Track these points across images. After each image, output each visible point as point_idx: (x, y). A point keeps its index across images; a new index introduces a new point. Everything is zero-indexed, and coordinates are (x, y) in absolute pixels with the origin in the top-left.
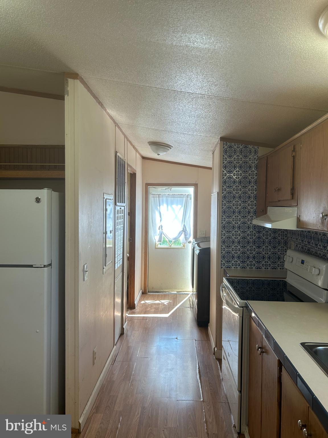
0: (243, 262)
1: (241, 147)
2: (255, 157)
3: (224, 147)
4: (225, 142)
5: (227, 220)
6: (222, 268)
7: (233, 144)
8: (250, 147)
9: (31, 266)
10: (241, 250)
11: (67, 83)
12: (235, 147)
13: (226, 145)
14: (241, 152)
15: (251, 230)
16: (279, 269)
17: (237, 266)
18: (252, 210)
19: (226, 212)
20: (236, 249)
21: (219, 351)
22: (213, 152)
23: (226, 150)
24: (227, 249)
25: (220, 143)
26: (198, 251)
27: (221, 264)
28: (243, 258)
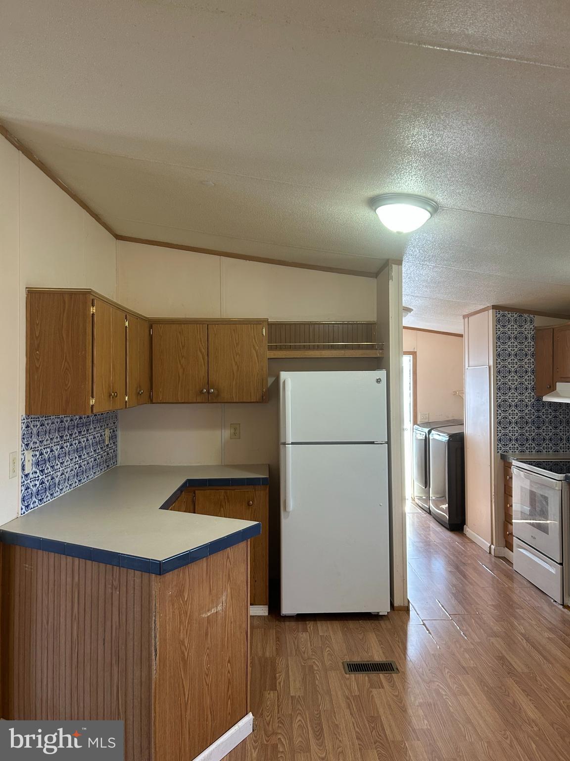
0: (522, 445)
1: (516, 316)
2: (531, 326)
3: (496, 316)
4: (497, 311)
5: (502, 397)
6: (498, 452)
7: (506, 312)
8: (526, 315)
9: (372, 443)
10: (519, 431)
11: (392, 268)
12: (509, 316)
13: (499, 314)
14: (516, 321)
15: (530, 408)
16: (561, 452)
17: (516, 450)
18: (529, 386)
19: (501, 389)
20: (514, 431)
21: (499, 548)
22: (464, 317)
23: (499, 320)
24: (504, 431)
25: (491, 311)
26: (444, 438)
27: (498, 449)
28: (522, 441)
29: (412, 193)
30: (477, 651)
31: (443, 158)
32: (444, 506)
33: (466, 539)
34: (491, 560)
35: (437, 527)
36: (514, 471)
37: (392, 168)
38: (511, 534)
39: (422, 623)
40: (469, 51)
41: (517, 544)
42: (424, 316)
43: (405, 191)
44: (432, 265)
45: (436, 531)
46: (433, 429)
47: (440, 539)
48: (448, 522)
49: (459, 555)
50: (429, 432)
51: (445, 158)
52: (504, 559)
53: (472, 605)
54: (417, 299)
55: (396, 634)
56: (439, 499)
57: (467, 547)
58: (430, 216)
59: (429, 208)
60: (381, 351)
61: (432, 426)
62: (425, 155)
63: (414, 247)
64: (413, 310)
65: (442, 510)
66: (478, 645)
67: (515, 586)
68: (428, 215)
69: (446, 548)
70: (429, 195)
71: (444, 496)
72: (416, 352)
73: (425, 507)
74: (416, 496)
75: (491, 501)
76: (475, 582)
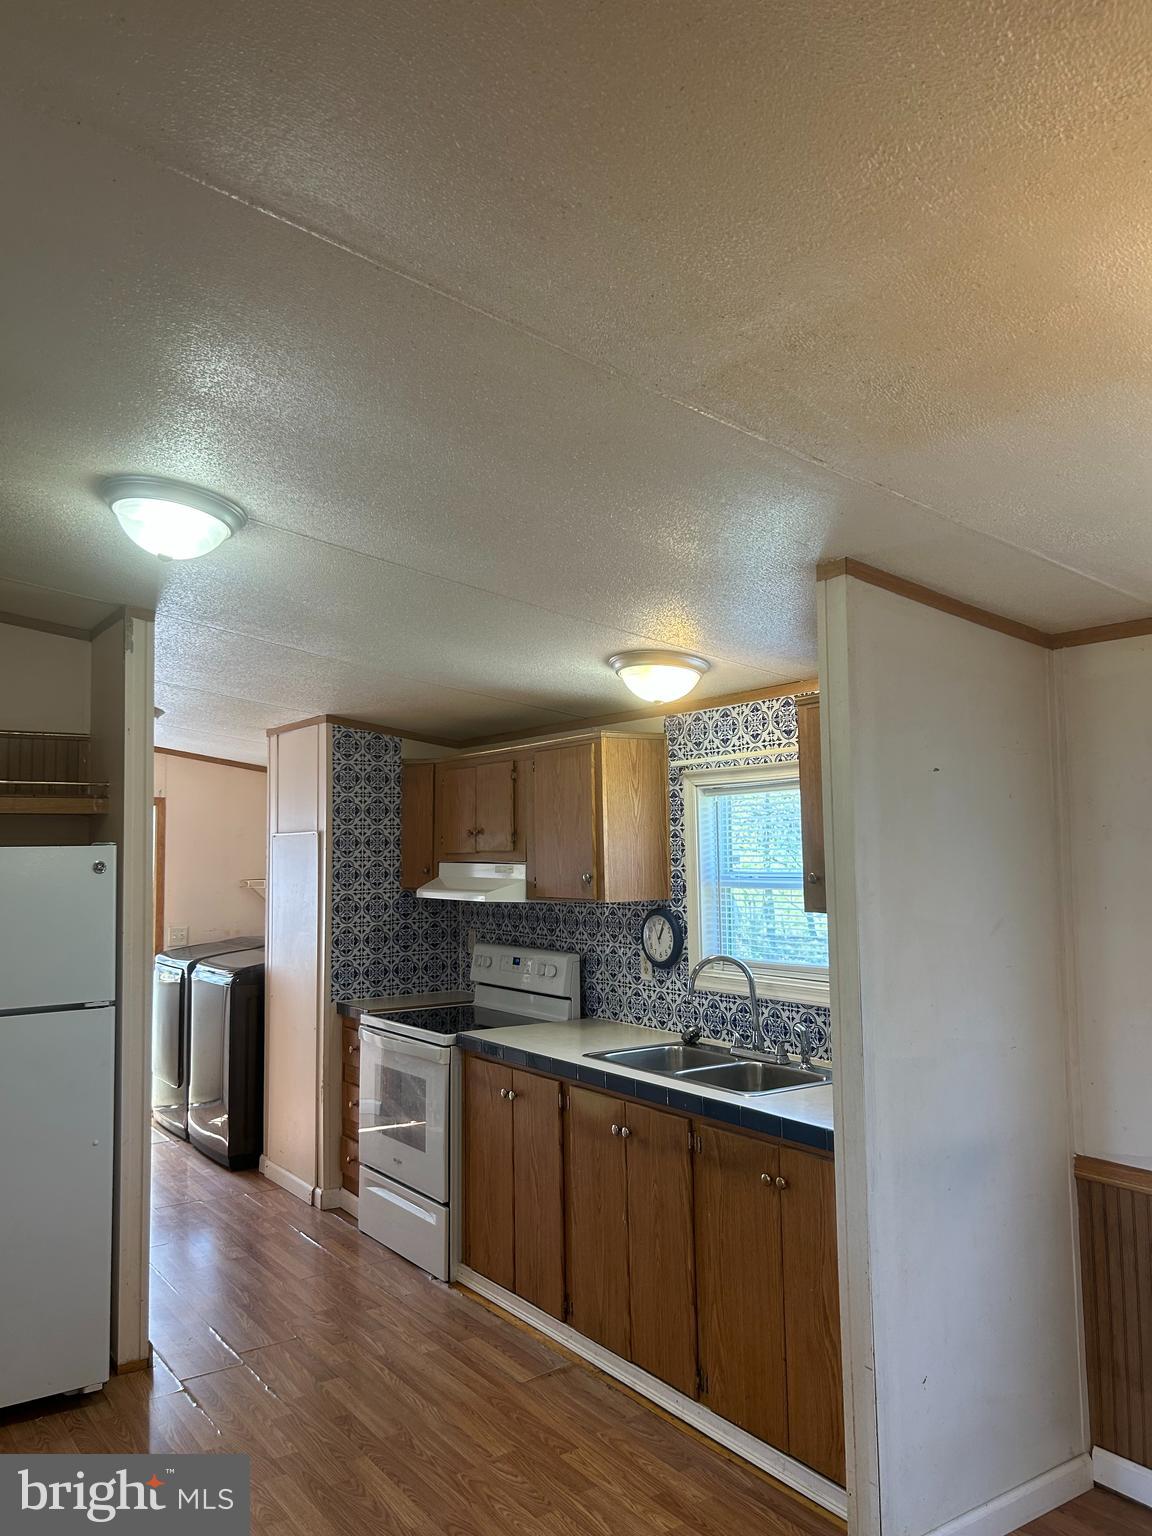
0: (376, 982)
1: (369, 737)
2: (396, 758)
3: (334, 736)
4: (336, 726)
5: (342, 893)
6: (333, 1000)
7: (352, 730)
8: (387, 738)
9: (83, 1006)
10: (372, 956)
11: (131, 626)
12: (357, 737)
13: (339, 731)
14: (369, 747)
15: (391, 911)
16: (443, 991)
17: (365, 994)
18: (392, 869)
19: (341, 875)
20: (362, 956)
21: (329, 1192)
22: (270, 733)
23: (339, 743)
24: (344, 959)
25: (323, 726)
26: (224, 978)
27: (332, 993)
28: (376, 975)
29: (195, 483)
30: (298, 1418)
31: (269, 429)
32: (219, 1119)
33: (264, 1184)
34: (313, 1217)
35: (203, 1166)
36: (364, 1035)
37: (161, 425)
38: (355, 1160)
39: (181, 1388)
40: (347, 246)
41: (366, 1179)
42: (186, 727)
43: (182, 477)
44: (218, 627)
45: (203, 1176)
46: (200, 959)
47: (212, 1194)
48: (226, 1154)
49: (253, 1219)
50: (191, 968)
51: (274, 429)
52: (340, 1211)
53: (283, 1321)
54: (175, 690)
55: (124, 1429)
56: (208, 1106)
57: (267, 1199)
58: (230, 533)
59: (229, 519)
60: (100, 801)
61: (196, 954)
62: (234, 414)
63: (185, 589)
64: (163, 712)
65: (215, 1129)
66: (300, 1405)
67: (362, 1262)
68: (225, 531)
69: (226, 1211)
70: (231, 493)
71: (221, 1098)
72: (164, 799)
73: (176, 1127)
74: (157, 1107)
75: (317, 1099)
76: (287, 1271)
